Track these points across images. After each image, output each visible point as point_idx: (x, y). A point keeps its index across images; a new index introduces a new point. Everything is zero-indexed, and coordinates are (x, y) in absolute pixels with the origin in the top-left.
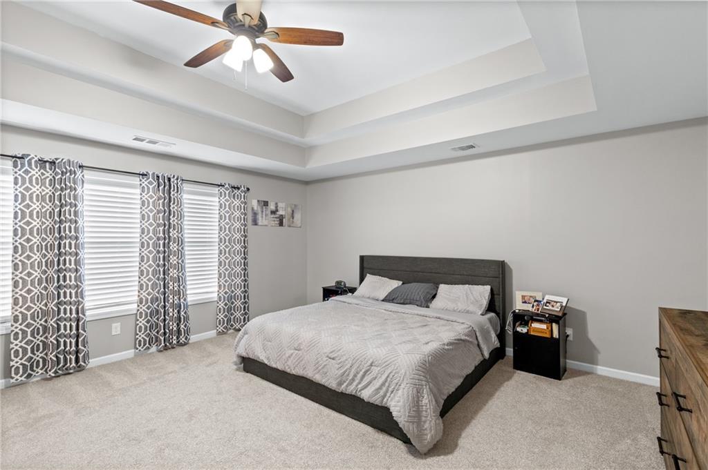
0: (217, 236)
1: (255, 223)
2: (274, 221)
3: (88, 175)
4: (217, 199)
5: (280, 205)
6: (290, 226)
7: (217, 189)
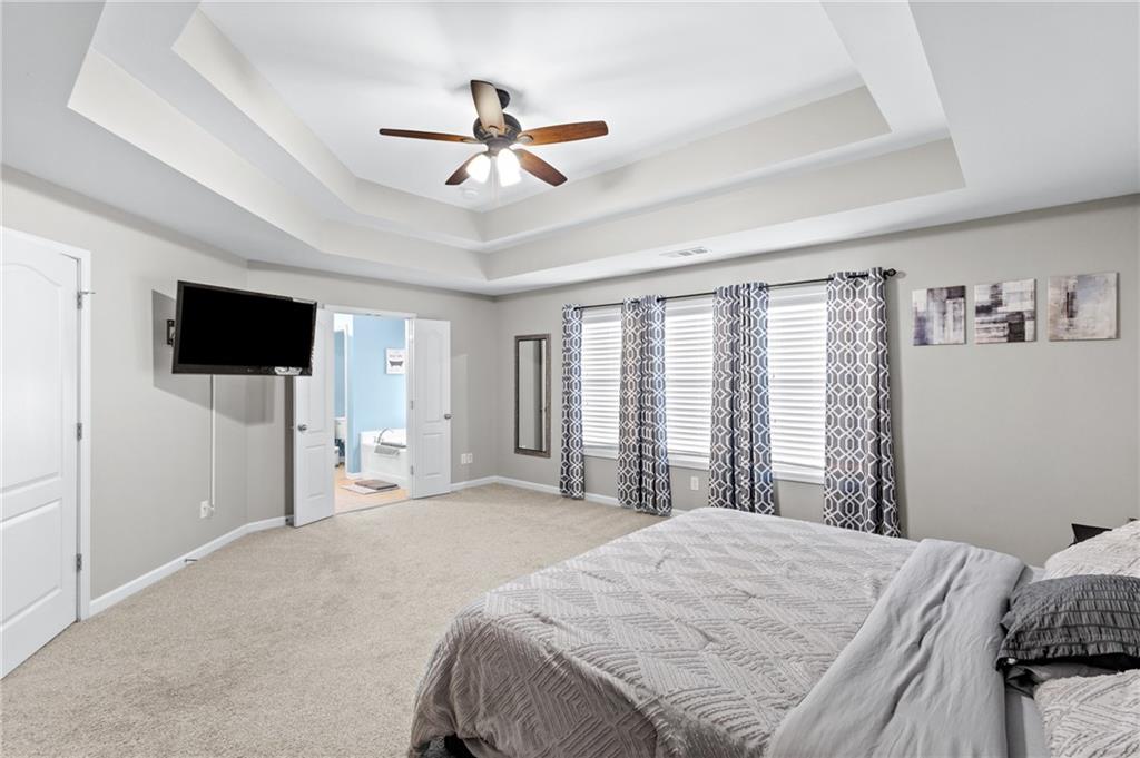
0: (824, 370)
1: (922, 339)
2: (987, 330)
3: (670, 306)
4: (825, 305)
5: (1008, 288)
6: (1055, 339)
7: (825, 287)
